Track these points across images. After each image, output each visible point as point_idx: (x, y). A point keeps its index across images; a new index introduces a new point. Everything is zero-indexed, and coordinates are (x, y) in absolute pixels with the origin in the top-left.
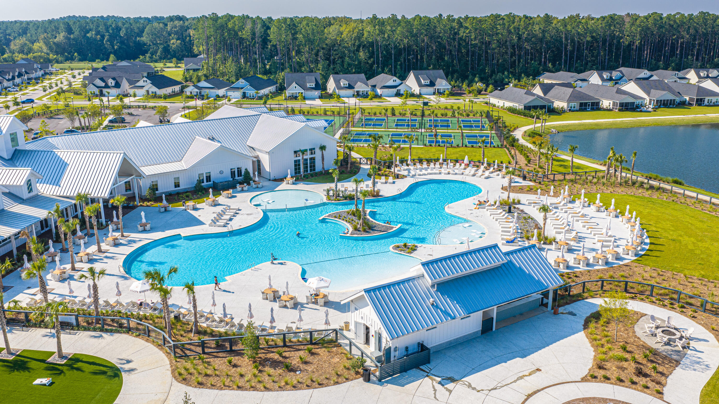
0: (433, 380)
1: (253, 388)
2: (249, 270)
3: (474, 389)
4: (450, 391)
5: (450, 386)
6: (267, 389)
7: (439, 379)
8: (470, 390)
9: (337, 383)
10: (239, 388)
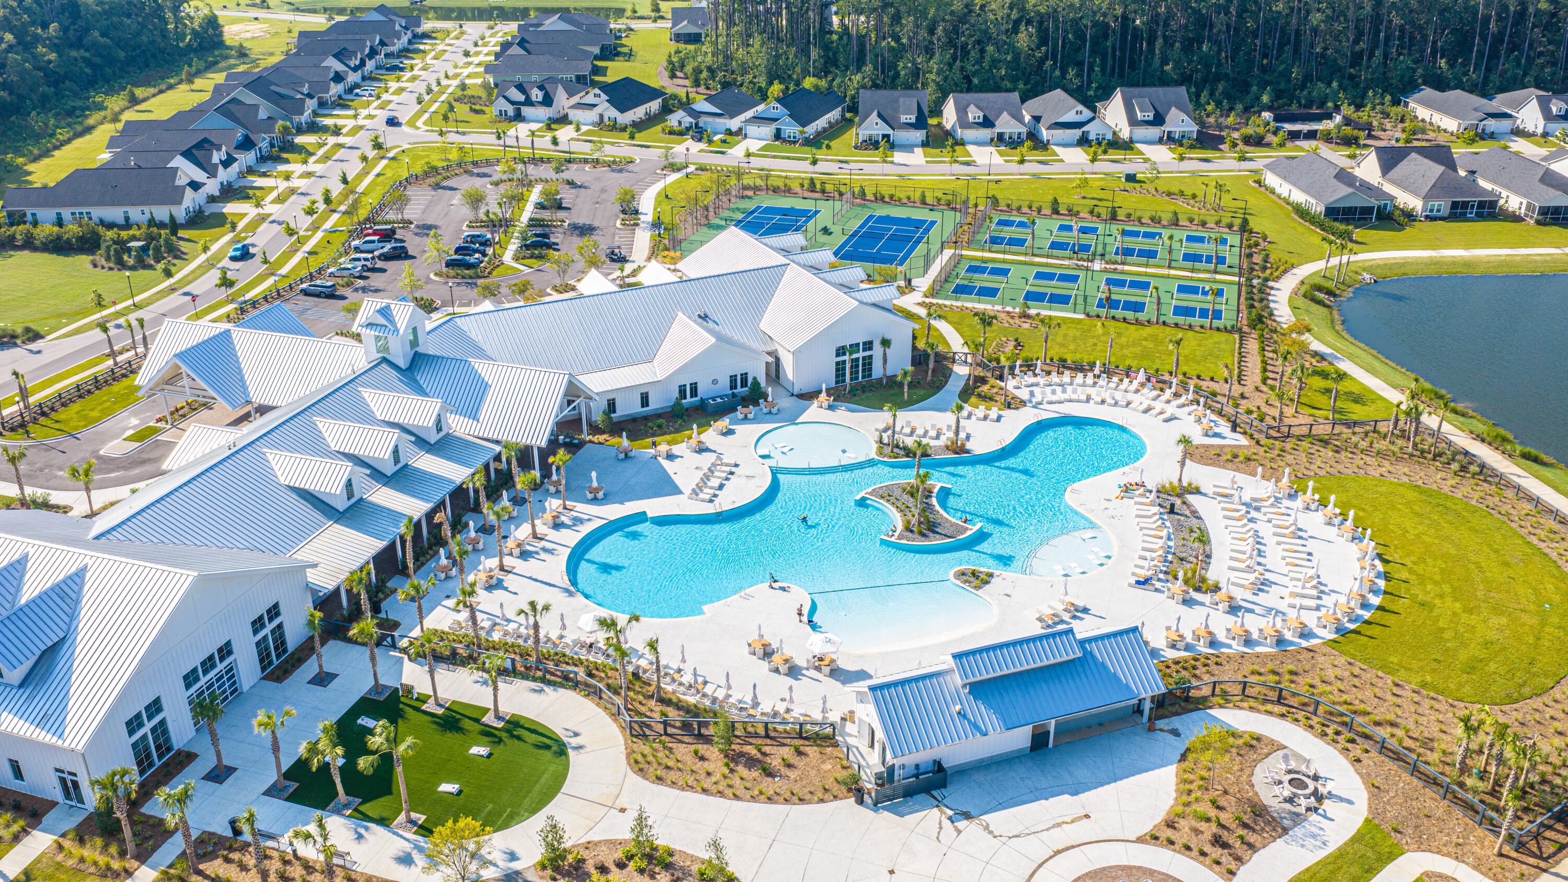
0: (942, 812)
1: (721, 794)
2: (737, 597)
3: (991, 832)
4: (959, 832)
5: (962, 824)
6: (736, 797)
7: (950, 813)
8: (985, 833)
9: (822, 801)
10: (704, 791)
